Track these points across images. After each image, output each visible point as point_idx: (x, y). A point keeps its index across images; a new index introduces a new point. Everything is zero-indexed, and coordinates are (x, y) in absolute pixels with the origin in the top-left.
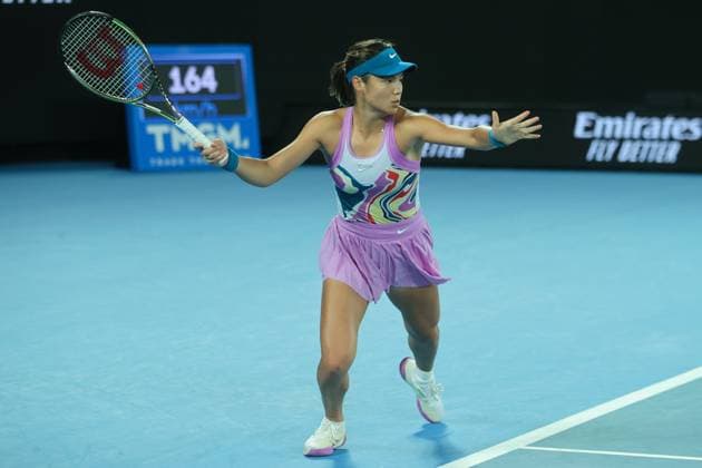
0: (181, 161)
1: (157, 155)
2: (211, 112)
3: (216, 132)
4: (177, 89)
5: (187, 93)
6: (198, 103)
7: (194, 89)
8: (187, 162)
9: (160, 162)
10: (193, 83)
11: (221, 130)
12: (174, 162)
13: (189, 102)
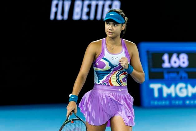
0: (168, 103)
1: (155, 99)
2: (185, 78)
3: (186, 87)
4: (166, 65)
5: (172, 67)
6: (178, 73)
7: (176, 65)
8: (170, 103)
9: (156, 103)
10: (175, 62)
11: (189, 87)
12: (163, 103)
13: (173, 72)
